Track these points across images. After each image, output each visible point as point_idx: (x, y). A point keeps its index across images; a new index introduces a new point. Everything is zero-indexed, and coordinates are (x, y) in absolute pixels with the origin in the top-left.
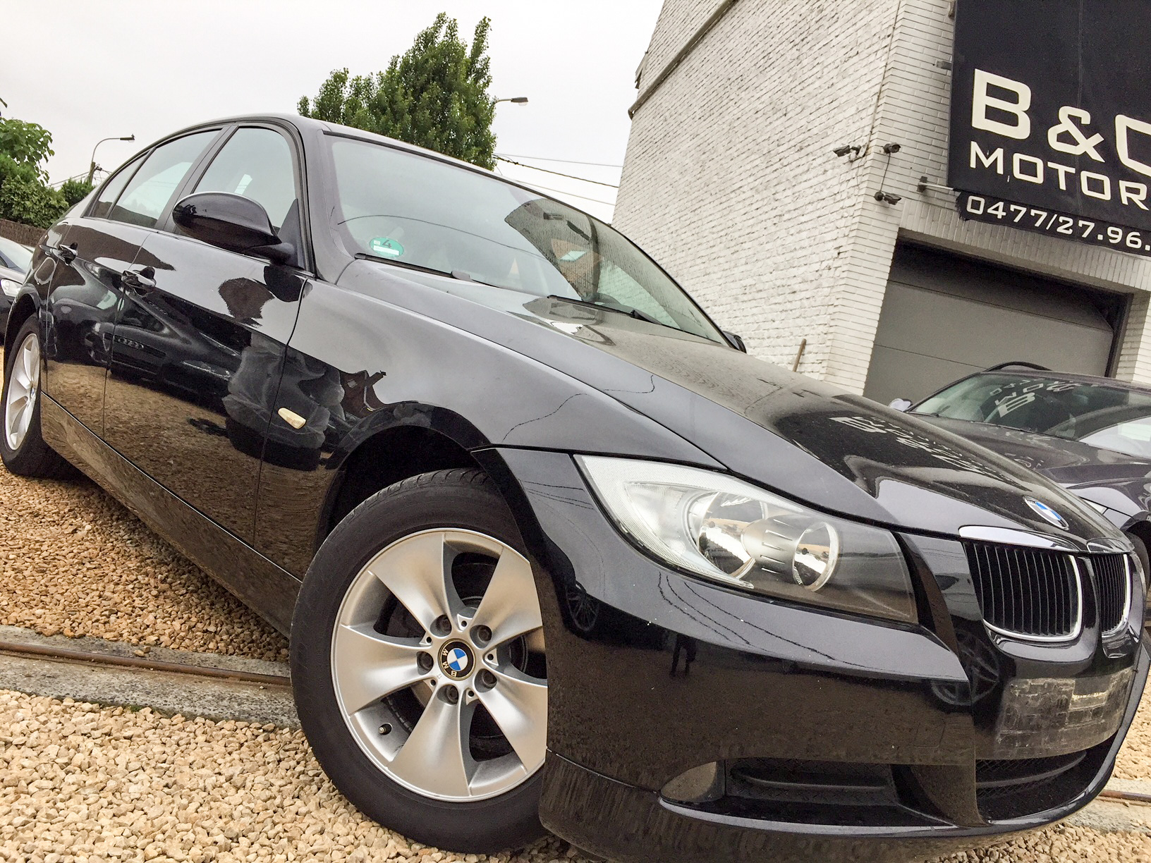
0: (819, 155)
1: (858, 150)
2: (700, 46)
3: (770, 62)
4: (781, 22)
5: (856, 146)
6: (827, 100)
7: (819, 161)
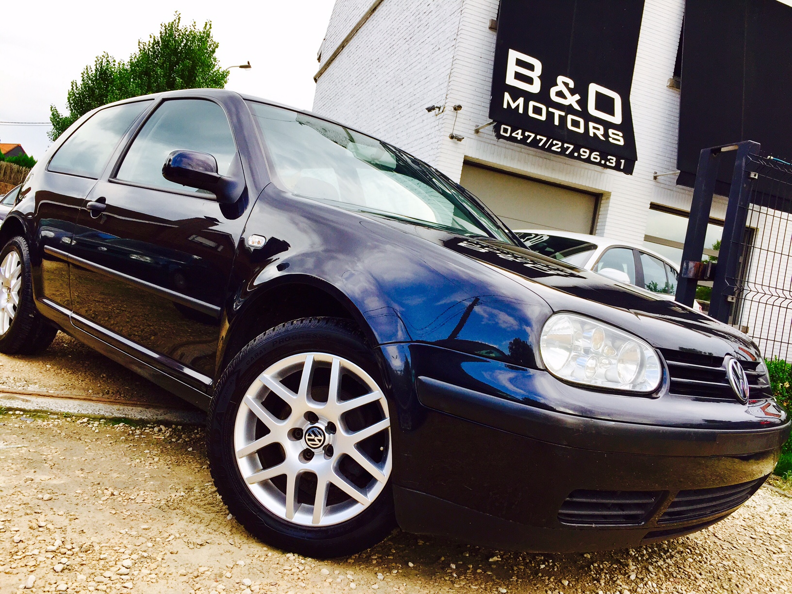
0: (419, 111)
1: (439, 108)
2: (355, 37)
3: (394, 51)
4: (399, 25)
5: (439, 106)
6: (424, 77)
7: (420, 114)
